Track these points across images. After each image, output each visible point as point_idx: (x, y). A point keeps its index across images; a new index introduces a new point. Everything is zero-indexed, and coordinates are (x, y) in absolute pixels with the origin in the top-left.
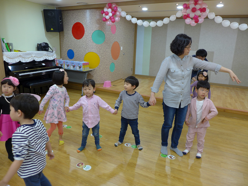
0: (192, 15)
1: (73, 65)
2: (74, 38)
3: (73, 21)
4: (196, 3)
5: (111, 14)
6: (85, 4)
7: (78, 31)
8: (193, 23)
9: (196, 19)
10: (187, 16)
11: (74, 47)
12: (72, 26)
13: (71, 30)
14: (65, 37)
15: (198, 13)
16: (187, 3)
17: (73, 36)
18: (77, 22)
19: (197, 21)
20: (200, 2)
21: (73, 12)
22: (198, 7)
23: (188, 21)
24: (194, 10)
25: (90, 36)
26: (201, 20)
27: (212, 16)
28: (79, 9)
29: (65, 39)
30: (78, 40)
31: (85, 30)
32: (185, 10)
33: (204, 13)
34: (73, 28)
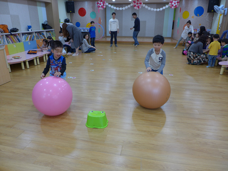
0: (137, 5)
1: (84, 29)
3: (79, 7)
5: (102, 5)
7: (82, 12)
8: (137, 8)
10: (135, 6)
11: (80, 21)
15: (139, 5)
17: (79, 15)
18: (81, 7)
21: (79, 2)
22: (139, 2)
23: (135, 8)
24: (137, 4)
25: (89, 15)
26: (140, 7)
27: (144, 6)
28: (82, 1)
29: (74, 17)
30: (83, 17)
31: (86, 11)
32: (134, 3)
33: (141, 5)
34: (79, 10)
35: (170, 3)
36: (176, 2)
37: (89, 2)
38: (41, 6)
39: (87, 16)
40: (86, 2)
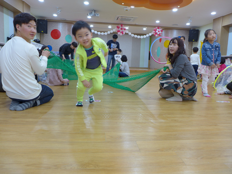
0: (121, 31)
2: (52, 38)
3: (52, 28)
4: (122, 26)
6: (64, 20)
7: (56, 35)
8: (121, 34)
9: (122, 33)
10: (119, 31)
11: (52, 44)
12: (51, 31)
13: (50, 33)
14: (45, 37)
15: (123, 30)
16: (118, 26)
17: (51, 37)
18: (55, 29)
19: (123, 33)
20: (123, 26)
21: (52, 23)
23: (119, 33)
24: (122, 29)
25: (64, 38)
27: (127, 32)
28: (57, 22)
29: (44, 39)
30: (56, 40)
31: (61, 34)
32: (117, 29)
33: (125, 31)
34: (52, 32)
35: (154, 30)
36: (160, 30)
37: (65, 23)
38: (8, 15)
39: (61, 39)
40: (61, 23)
